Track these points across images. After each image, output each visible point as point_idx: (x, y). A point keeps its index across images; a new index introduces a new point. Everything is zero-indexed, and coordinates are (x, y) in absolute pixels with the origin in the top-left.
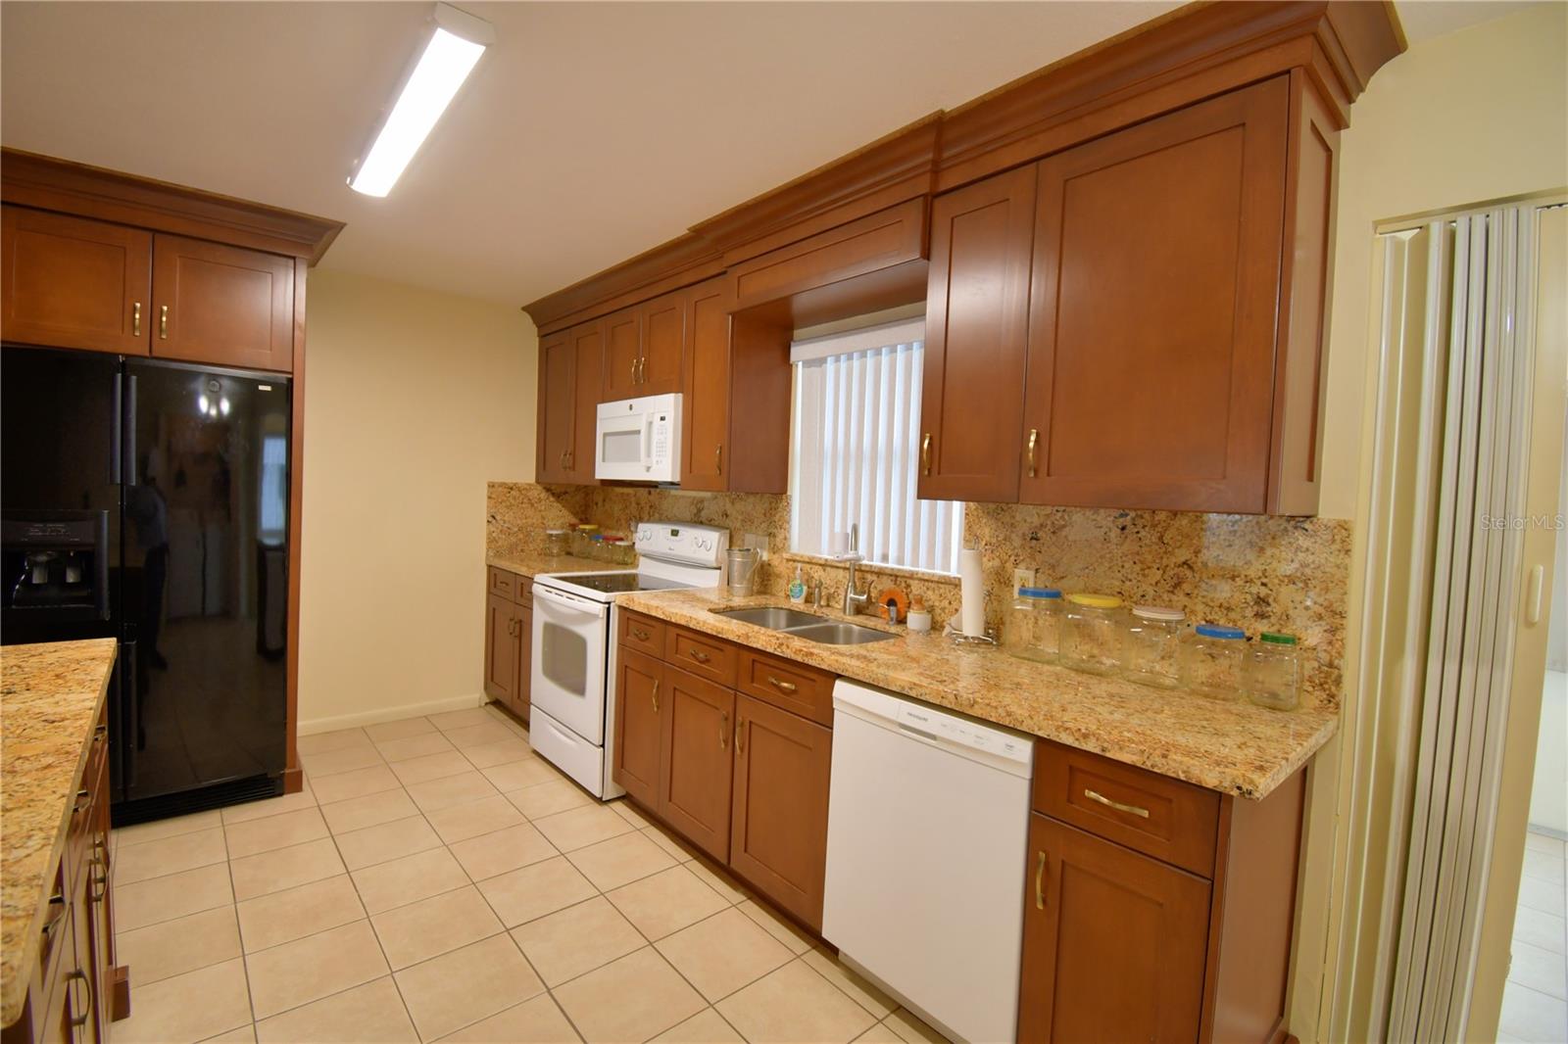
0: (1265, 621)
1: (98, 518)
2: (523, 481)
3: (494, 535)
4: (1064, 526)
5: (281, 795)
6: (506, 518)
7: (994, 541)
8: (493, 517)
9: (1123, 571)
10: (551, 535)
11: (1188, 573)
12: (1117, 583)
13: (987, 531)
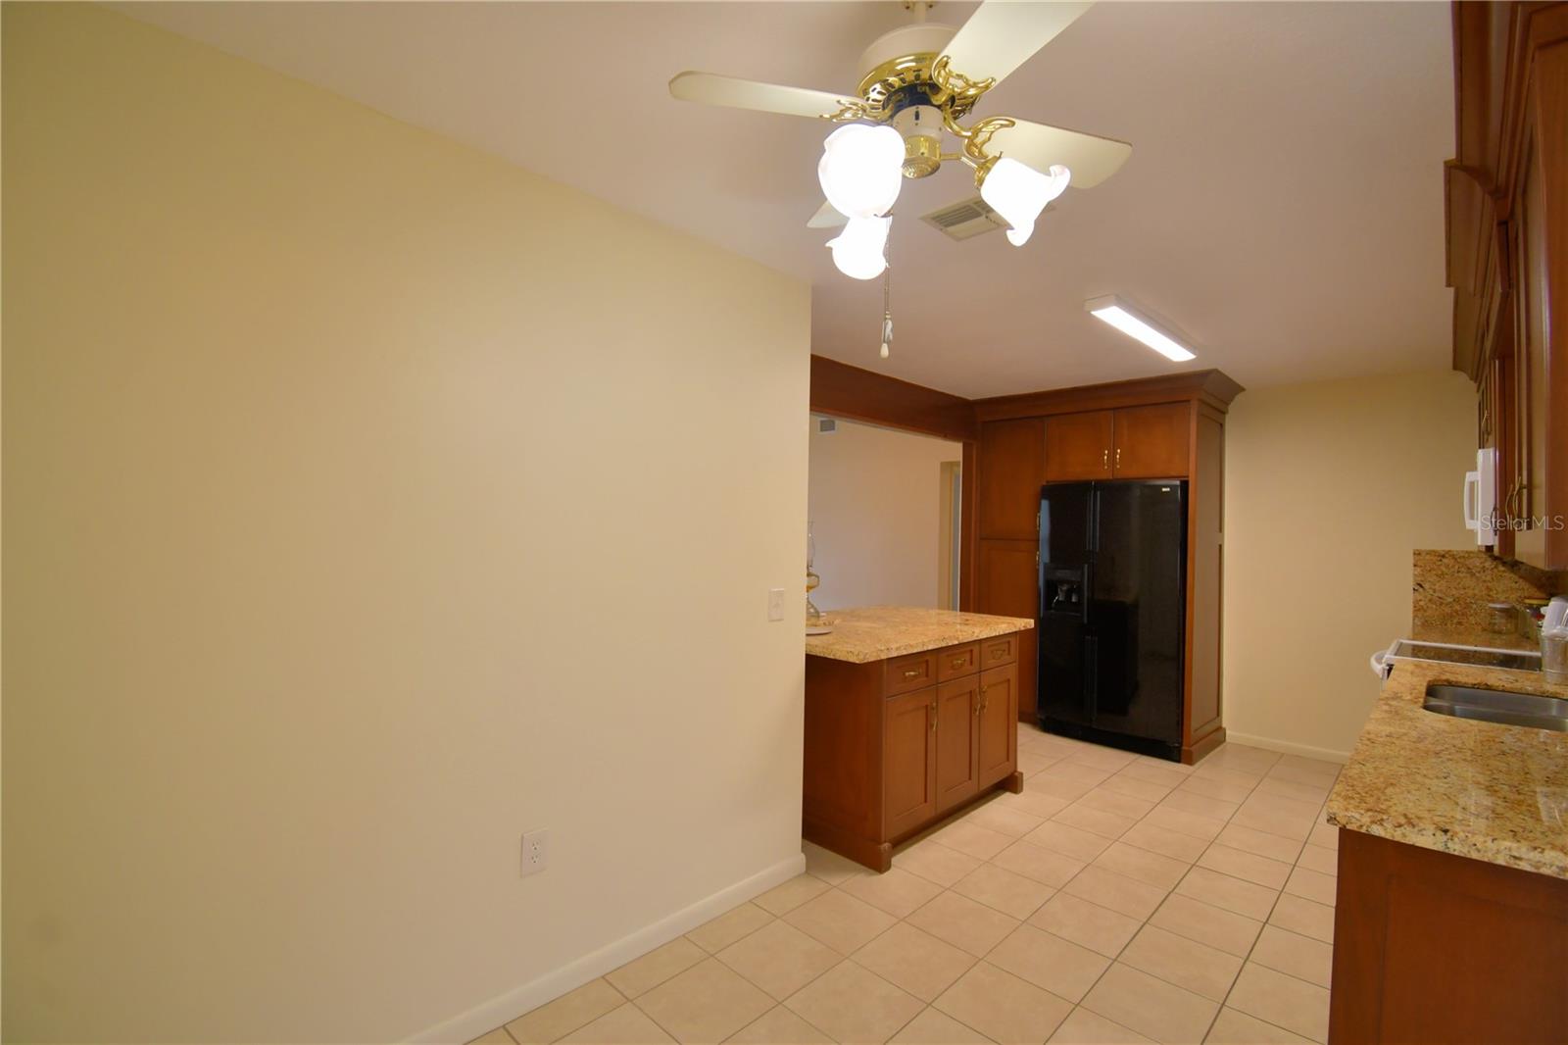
1: (1083, 568)
3: (1422, 603)
5: (1179, 761)
8: (1421, 586)
10: (1495, 609)
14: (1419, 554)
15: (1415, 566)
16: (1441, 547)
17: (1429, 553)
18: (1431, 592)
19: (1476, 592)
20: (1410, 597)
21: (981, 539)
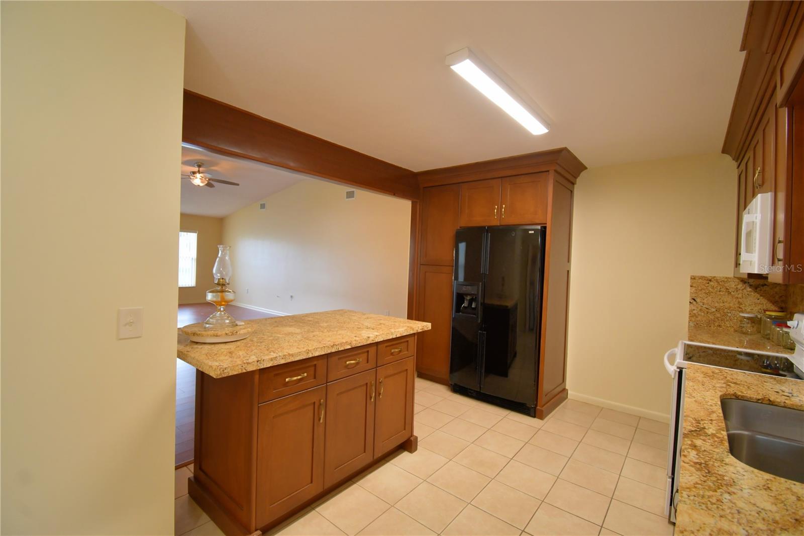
1: (479, 285)
2: (721, 275)
3: (694, 312)
5: (534, 417)
6: (705, 301)
8: (694, 300)
10: (744, 317)
14: (694, 279)
15: (691, 286)
16: (708, 274)
17: (702, 278)
18: (701, 304)
19: (731, 305)
20: (687, 307)
21: (421, 265)
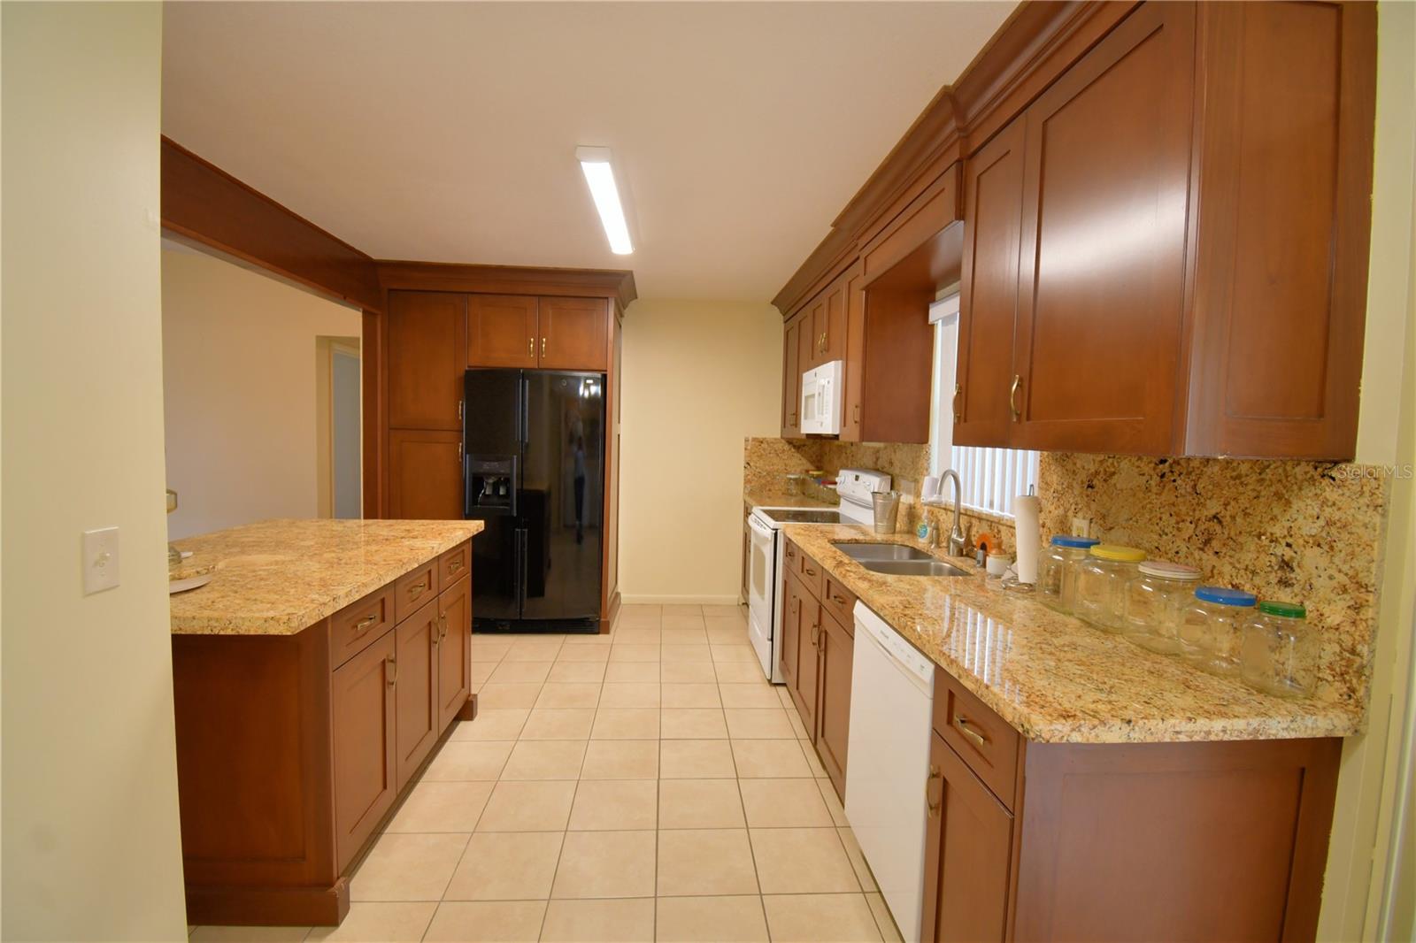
0: (1288, 590)
1: (512, 459)
2: (772, 437)
3: (749, 477)
4: (1114, 473)
5: (598, 633)
6: (758, 465)
7: (1060, 488)
8: (748, 464)
9: (1161, 524)
10: (791, 479)
11: (1218, 528)
12: (1156, 537)
13: (1055, 477)
14: (748, 441)
15: (745, 449)
17: (754, 439)
18: (754, 468)
19: (779, 467)
20: (741, 472)
21: (390, 429)
